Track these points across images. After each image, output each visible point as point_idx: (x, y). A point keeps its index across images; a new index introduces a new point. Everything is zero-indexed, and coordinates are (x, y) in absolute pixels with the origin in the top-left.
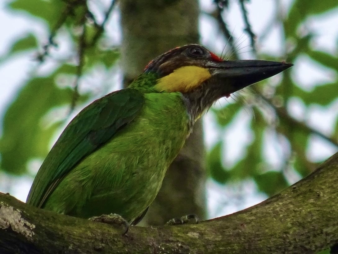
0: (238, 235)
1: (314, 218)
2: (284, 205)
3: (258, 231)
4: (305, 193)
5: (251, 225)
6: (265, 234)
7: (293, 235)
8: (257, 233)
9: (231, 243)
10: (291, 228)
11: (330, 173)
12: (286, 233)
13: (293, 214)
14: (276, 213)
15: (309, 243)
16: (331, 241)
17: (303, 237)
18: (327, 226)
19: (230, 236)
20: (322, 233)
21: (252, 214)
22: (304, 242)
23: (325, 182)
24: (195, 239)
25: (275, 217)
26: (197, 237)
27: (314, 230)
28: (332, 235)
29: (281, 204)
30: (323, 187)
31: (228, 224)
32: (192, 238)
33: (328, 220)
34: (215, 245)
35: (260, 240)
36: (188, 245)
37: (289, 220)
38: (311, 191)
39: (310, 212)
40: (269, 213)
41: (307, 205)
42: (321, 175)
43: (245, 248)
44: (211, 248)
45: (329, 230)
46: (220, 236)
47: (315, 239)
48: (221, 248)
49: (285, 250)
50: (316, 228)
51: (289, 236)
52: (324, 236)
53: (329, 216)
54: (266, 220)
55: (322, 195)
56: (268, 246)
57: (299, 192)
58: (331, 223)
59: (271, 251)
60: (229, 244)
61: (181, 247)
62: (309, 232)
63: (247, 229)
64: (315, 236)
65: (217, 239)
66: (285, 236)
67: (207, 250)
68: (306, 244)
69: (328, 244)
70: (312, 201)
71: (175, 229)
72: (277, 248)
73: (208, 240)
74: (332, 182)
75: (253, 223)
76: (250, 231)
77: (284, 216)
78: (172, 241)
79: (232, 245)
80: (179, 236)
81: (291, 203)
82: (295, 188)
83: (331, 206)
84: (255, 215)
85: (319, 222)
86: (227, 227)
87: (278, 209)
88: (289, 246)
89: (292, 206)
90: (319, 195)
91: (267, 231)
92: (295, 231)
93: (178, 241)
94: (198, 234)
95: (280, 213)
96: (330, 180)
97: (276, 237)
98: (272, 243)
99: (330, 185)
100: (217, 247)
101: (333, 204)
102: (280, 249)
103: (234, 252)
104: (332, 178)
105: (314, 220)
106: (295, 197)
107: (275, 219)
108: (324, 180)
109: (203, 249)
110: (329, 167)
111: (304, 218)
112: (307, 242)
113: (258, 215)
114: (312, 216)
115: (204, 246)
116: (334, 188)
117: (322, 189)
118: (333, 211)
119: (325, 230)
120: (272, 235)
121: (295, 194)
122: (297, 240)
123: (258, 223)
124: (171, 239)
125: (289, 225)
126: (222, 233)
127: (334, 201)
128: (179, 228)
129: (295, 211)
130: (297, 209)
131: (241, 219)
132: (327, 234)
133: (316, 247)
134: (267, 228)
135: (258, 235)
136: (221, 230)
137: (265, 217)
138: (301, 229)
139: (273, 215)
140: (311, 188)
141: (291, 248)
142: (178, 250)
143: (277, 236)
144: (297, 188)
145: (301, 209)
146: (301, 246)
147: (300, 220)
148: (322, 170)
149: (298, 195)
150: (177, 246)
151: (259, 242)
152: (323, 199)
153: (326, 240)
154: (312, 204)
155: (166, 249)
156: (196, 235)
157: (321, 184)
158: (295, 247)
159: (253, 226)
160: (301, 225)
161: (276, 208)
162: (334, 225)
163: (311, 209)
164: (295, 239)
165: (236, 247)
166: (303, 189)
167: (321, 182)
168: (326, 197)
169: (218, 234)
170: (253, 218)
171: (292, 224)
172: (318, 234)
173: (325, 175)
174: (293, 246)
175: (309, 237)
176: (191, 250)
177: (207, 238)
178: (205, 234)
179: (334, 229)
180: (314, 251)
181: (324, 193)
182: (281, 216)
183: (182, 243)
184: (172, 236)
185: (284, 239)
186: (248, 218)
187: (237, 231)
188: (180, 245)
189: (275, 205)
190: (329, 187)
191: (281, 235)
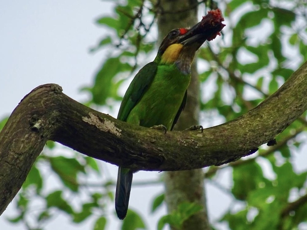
0: (222, 136)
1: (260, 128)
2: (244, 121)
3: (232, 134)
4: (255, 115)
5: (228, 131)
6: (235, 136)
7: (249, 136)
8: (232, 135)
9: (218, 140)
11: (268, 105)
13: (249, 126)
14: (241, 125)
15: (257, 140)
16: (268, 139)
17: (254, 137)
18: (266, 132)
19: (218, 136)
20: (263, 135)
21: (228, 126)
22: (255, 140)
23: (265, 110)
24: (201, 138)
25: (240, 127)
26: (202, 137)
27: (259, 134)
28: (268, 136)
29: (243, 120)
30: (264, 112)
31: (217, 130)
32: (199, 137)
33: (267, 129)
34: (210, 140)
35: (233, 138)
36: (197, 140)
37: (247, 128)
38: (258, 114)
39: (257, 125)
40: (237, 125)
41: (256, 121)
42: (263, 106)
43: (225, 142)
44: (208, 142)
45: (267, 133)
46: (213, 136)
47: (260, 138)
48: (213, 142)
49: (245, 143)
50: (261, 133)
51: (247, 136)
52: (264, 137)
53: (267, 127)
54: (236, 128)
55: (263, 116)
56: (237, 141)
57: (252, 115)
58: (268, 130)
59: (238, 144)
60: (217, 140)
61: (194, 141)
62: (257, 135)
63: (226, 133)
64: (260, 137)
65: (212, 138)
66: (245, 136)
67: (206, 143)
68: (256, 141)
69: (267, 140)
70: (258, 119)
71: (191, 133)
72: (241, 142)
73: (207, 138)
75: (229, 130)
76: (228, 134)
77: (244, 126)
78: (189, 139)
79: (219, 141)
80: (192, 136)
81: (248, 120)
82: (250, 113)
83: (268, 122)
84: (230, 126)
85: (262, 130)
86: (216, 132)
87: (242, 123)
88: (247, 142)
89: (248, 122)
90: (262, 116)
91: (236, 134)
92: (250, 134)
93: (192, 138)
94: (202, 135)
96: (268, 109)
97: (241, 137)
98: (238, 140)
99: (268, 111)
100: (211, 141)
101: (269, 121)
102: (243, 143)
103: (220, 144)
104: (268, 108)
106: (250, 117)
107: (240, 128)
108: (264, 109)
109: (204, 143)
110: (267, 102)
111: (254, 128)
113: (232, 126)
114: (259, 126)
115: (205, 141)
116: (270, 113)
117: (264, 113)
118: (269, 124)
119: (265, 134)
120: (238, 136)
121: (250, 116)
122: (251, 139)
123: (232, 130)
124: (189, 137)
125: (247, 131)
126: (214, 135)
127: (269, 119)
128: (192, 132)
129: (250, 124)
130: (251, 123)
131: (223, 128)
132: (266, 136)
133: (261, 142)
134: (236, 132)
135: (232, 136)
136: (213, 133)
137: (235, 127)
138: (253, 133)
140: (259, 113)
141: (248, 142)
142: (192, 143)
144: (251, 113)
145: (253, 123)
146: (253, 142)
147: (253, 128)
148: (263, 104)
149: (252, 116)
150: (192, 141)
151: (232, 139)
153: (265, 138)
154: (259, 120)
155: (187, 142)
156: (200, 135)
157: (263, 111)
158: (250, 142)
159: (229, 131)
160: (253, 131)
161: (241, 122)
162: (270, 131)
163: (259, 123)
164: (250, 138)
165: (221, 141)
166: (254, 113)
167: (263, 110)
168: (265, 117)
169: (212, 135)
170: (229, 127)
171: (249, 130)
172: (262, 136)
173: (265, 106)
174: (249, 141)
175: (257, 137)
176: (198, 143)
177: (206, 137)
178: (206, 135)
179: (269, 133)
180: (259, 144)
181: (264, 115)
182: (243, 126)
183: (194, 139)
184: (189, 136)
185: (245, 138)
187: (221, 134)
188: (193, 140)
189: (240, 121)
190: (267, 112)
191: (243, 136)
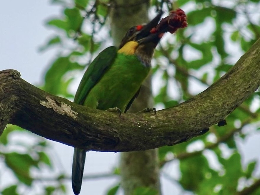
0: (174, 117)
1: (210, 109)
2: (195, 103)
3: (183, 115)
4: (205, 97)
5: (180, 112)
6: (187, 117)
7: (200, 117)
8: (183, 116)
9: (171, 121)
10: (199, 114)
11: (217, 88)
12: (197, 116)
13: (200, 107)
17: (205, 118)
18: (216, 112)
19: (170, 117)
20: (214, 116)
21: (180, 107)
23: (215, 92)
24: (154, 119)
25: (191, 108)
26: (155, 118)
27: (210, 115)
28: (218, 117)
29: (194, 102)
30: (214, 94)
31: (169, 112)
32: (152, 119)
33: (217, 110)
34: (163, 122)
35: (185, 119)
36: (150, 122)
37: (198, 110)
38: (208, 96)
39: (208, 106)
40: (189, 107)
41: (206, 103)
42: (213, 88)
43: (177, 123)
44: (161, 123)
45: (217, 114)
46: (166, 118)
47: (210, 119)
48: (166, 123)
49: (196, 124)
50: (211, 114)
51: (198, 117)
52: (215, 117)
53: (217, 108)
54: (187, 110)
55: (213, 98)
56: (189, 122)
57: (203, 97)
58: (218, 111)
59: (189, 124)
60: (169, 121)
61: (147, 123)
62: (207, 116)
63: (178, 114)
64: (210, 117)
65: (164, 119)
67: (159, 124)
68: (206, 121)
69: (217, 121)
70: (209, 101)
71: (144, 115)
72: (193, 123)
73: (160, 120)
74: (218, 92)
75: (181, 112)
76: (180, 115)
77: (196, 108)
78: (143, 120)
79: (171, 122)
80: (146, 118)
81: (199, 102)
82: (201, 95)
83: (218, 103)
84: (182, 107)
85: (212, 111)
86: (169, 114)
87: (193, 105)
88: (198, 122)
89: (199, 103)
90: (212, 98)
91: (188, 115)
92: (201, 115)
93: (145, 120)
94: (155, 117)
95: (194, 106)
96: (218, 91)
98: (190, 121)
99: (217, 93)
100: (164, 123)
101: (219, 102)
102: (194, 124)
103: (172, 125)
104: (218, 90)
105: (210, 110)
106: (201, 99)
107: (191, 110)
108: (214, 91)
109: (157, 124)
110: (217, 85)
111: (205, 109)
112: (207, 120)
113: (183, 108)
114: (209, 108)
115: (158, 122)
116: (219, 95)
117: (214, 95)
118: (219, 106)
119: (215, 115)
120: (190, 117)
121: (201, 98)
122: (202, 120)
123: (183, 111)
124: (142, 119)
125: (198, 112)
126: (166, 116)
127: (219, 101)
128: (146, 114)
129: (201, 106)
130: (202, 105)
131: (175, 110)
132: (216, 117)
133: (211, 123)
134: (188, 114)
135: (183, 117)
136: (166, 115)
137: (186, 108)
138: (204, 114)
139: (190, 108)
141: (199, 123)
142: (145, 125)
143: (193, 118)
145: (203, 104)
146: (204, 122)
147: (203, 110)
148: (213, 86)
149: (202, 98)
150: (145, 122)
151: (184, 120)
152: (214, 100)
153: (216, 119)
155: (140, 124)
156: (154, 117)
157: (213, 93)
158: (201, 123)
160: (204, 112)
161: (192, 104)
162: (220, 112)
163: (209, 105)
164: (201, 119)
165: (173, 123)
166: (205, 95)
167: (213, 92)
168: (216, 99)
169: (165, 116)
170: (181, 109)
171: (199, 112)
172: (212, 117)
173: (215, 89)
174: (200, 122)
175: (208, 118)
176: (152, 124)
177: (159, 118)
178: (158, 117)
179: (220, 114)
180: (210, 124)
181: (215, 97)
182: (194, 108)
183: (147, 121)
185: (196, 119)
186: (178, 109)
187: (173, 115)
188: (146, 122)
190: (217, 94)
